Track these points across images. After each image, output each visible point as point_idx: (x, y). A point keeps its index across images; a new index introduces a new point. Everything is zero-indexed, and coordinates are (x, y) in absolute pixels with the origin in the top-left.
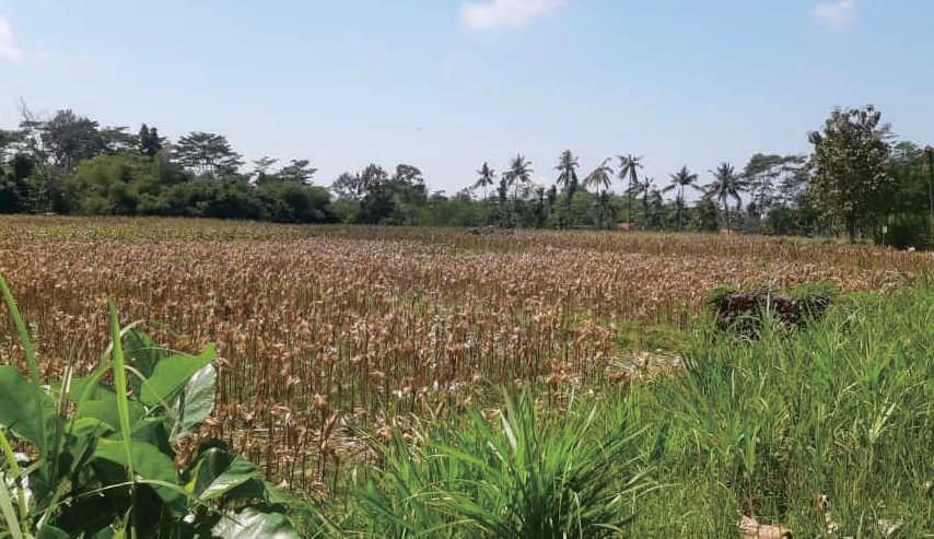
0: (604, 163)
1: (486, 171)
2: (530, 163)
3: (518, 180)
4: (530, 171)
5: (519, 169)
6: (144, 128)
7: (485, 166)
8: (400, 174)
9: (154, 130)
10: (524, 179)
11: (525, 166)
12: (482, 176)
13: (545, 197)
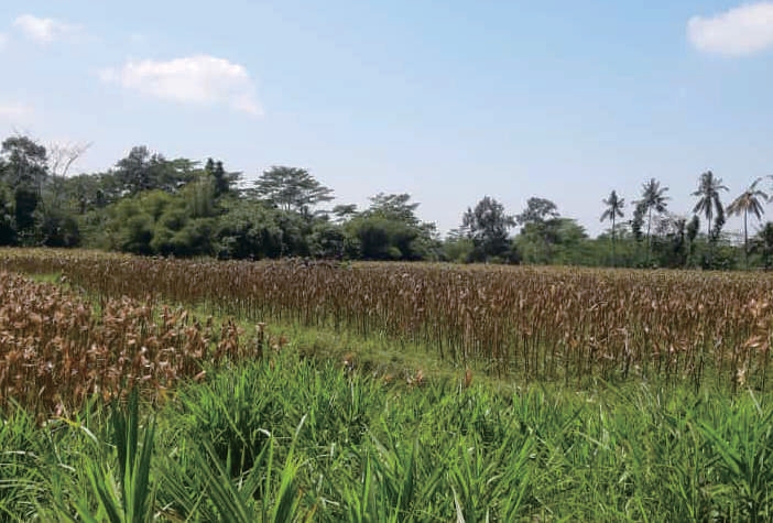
0: (753, 185)
1: (615, 202)
2: (667, 189)
3: (653, 211)
4: (668, 198)
5: (653, 197)
6: (211, 162)
7: (613, 195)
8: (532, 209)
9: (220, 164)
10: (660, 209)
11: (661, 192)
12: (610, 207)
13: (686, 231)
